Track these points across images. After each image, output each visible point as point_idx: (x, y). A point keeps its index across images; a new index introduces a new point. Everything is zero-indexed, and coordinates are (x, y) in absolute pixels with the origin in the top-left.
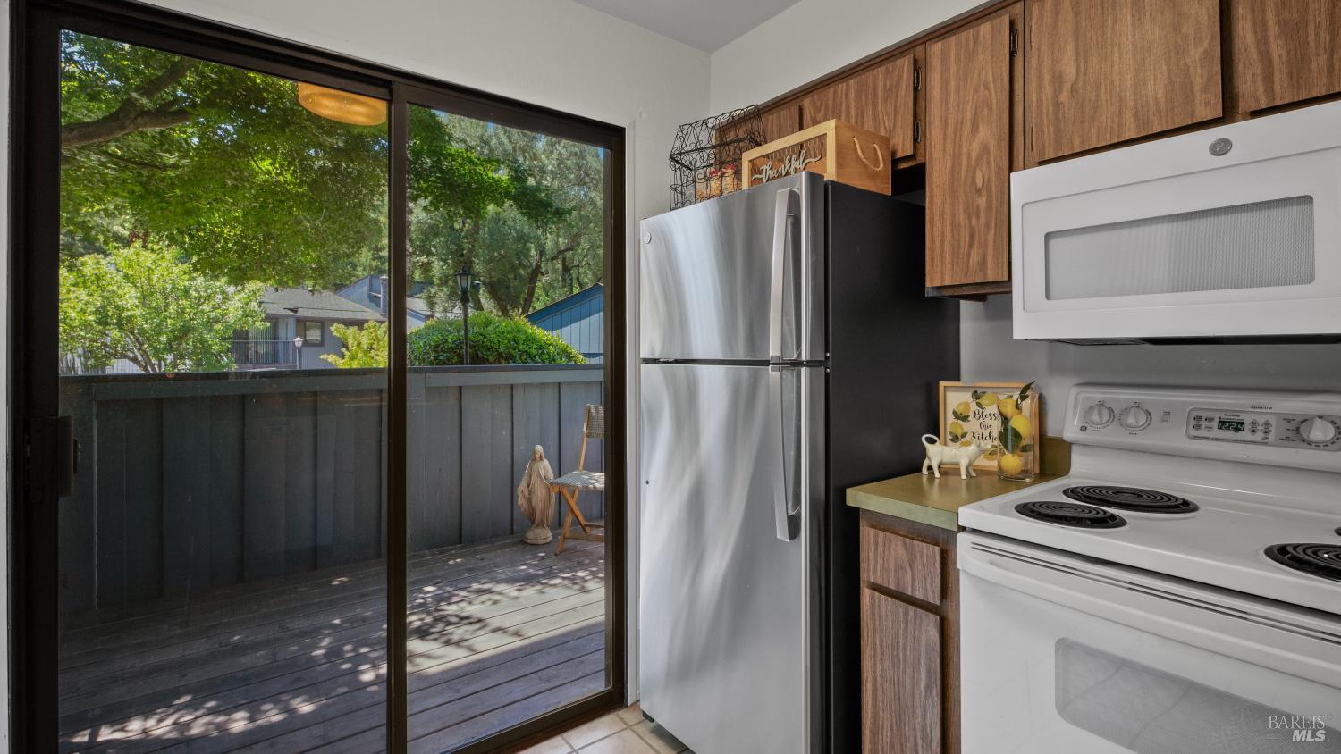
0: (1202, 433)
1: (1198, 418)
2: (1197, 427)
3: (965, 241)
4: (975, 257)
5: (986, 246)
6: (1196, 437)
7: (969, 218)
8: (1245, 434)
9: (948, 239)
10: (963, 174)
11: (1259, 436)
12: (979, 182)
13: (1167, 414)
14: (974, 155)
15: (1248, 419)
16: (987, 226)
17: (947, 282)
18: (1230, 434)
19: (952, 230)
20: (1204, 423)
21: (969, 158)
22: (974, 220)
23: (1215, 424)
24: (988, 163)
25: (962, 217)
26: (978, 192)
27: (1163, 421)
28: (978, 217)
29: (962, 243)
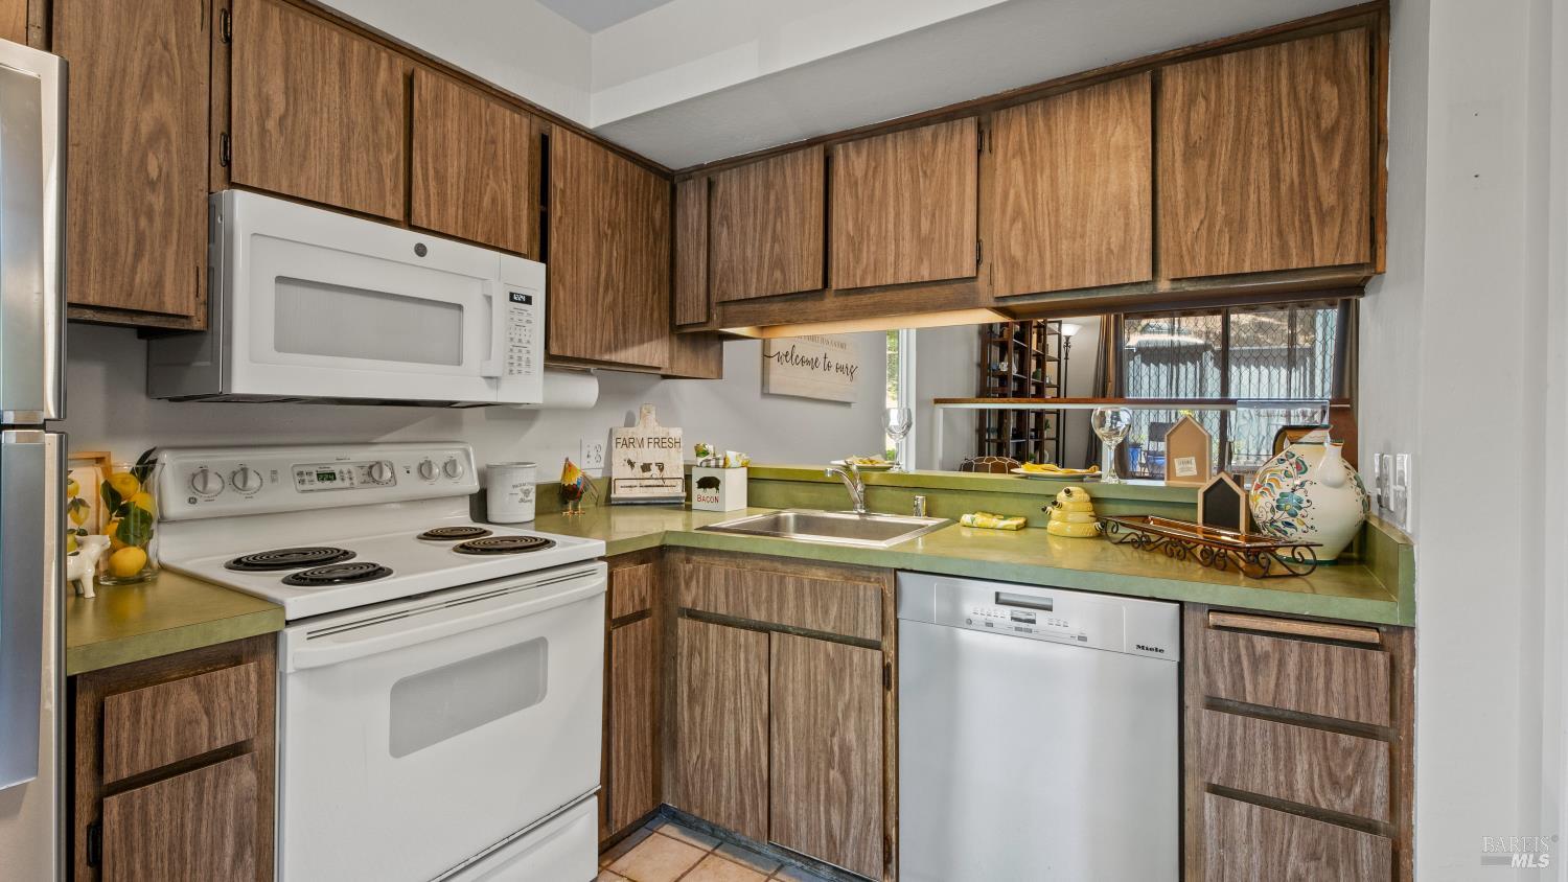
0: (307, 486)
1: (300, 474)
2: (302, 482)
3: (127, 250)
4: (144, 274)
5: (163, 264)
6: (304, 491)
7: (136, 219)
8: (337, 483)
9: (95, 233)
10: (125, 148)
11: (347, 483)
12: (154, 174)
13: (274, 472)
14: (145, 129)
15: (336, 469)
16: (165, 237)
17: (92, 299)
18: (327, 484)
19: (103, 225)
20: (306, 477)
21: (136, 130)
22: (143, 222)
23: (315, 477)
24: (168, 151)
25: (122, 209)
26: (152, 184)
27: (273, 480)
28: (151, 219)
29: (122, 248)
